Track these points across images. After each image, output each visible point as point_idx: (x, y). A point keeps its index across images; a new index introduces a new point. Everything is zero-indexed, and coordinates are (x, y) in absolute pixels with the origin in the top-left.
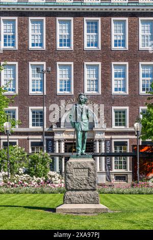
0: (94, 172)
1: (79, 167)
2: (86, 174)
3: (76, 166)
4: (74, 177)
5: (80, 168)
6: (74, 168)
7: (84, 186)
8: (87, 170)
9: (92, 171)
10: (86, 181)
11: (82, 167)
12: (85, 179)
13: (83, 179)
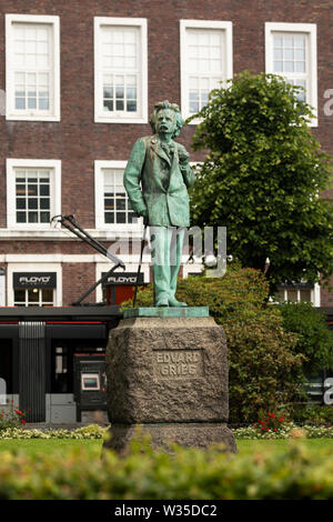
1: (172, 346)
2: (194, 369)
3: (159, 342)
4: (156, 380)
5: (173, 350)
6: (154, 350)
7: (188, 410)
8: (196, 357)
9: (212, 359)
10: (195, 393)
11: (182, 347)
12: (189, 384)
13: (184, 387)
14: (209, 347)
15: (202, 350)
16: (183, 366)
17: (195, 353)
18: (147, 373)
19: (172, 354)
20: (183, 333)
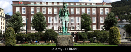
0: (72, 42)
6: (61, 40)
14: (70, 39)
15: (69, 40)
16: (66, 42)
18: (60, 44)
20: (66, 37)
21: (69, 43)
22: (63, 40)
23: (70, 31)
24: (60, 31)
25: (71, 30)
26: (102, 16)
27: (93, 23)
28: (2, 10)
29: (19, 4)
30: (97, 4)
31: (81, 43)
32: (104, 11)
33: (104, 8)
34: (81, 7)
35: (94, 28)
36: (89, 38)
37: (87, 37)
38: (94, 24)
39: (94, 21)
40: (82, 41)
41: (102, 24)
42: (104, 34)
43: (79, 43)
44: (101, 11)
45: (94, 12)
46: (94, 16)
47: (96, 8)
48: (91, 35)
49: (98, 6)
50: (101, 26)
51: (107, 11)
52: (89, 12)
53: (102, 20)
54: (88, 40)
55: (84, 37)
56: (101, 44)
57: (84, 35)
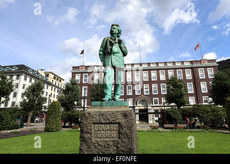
0: (128, 131)
1: (103, 121)
2: (115, 134)
3: (97, 119)
4: (93, 140)
5: (104, 124)
6: (94, 124)
8: (115, 127)
9: (124, 129)
10: (115, 148)
11: (108, 121)
12: (111, 143)
13: (108, 145)
14: (123, 121)
15: (119, 123)
16: (109, 132)
17: (115, 125)
18: (89, 136)
19: (103, 125)
20: (110, 114)
21: (119, 133)
22: (101, 123)
23: (152, 107)
24: (136, 108)
25: (154, 105)
26: (203, 80)
27: (189, 92)
28: (62, 81)
29: (81, 70)
30: (192, 62)
31: (170, 128)
32: (206, 73)
33: (206, 67)
34: (166, 69)
35: (192, 101)
36: (184, 119)
37: (180, 117)
38: (191, 95)
39: (190, 89)
40: (174, 125)
41: (205, 94)
42: (213, 111)
43: (167, 128)
44: (201, 74)
45: (189, 76)
46: (189, 81)
47: (192, 68)
48: (188, 114)
49: (195, 65)
50: (204, 98)
51: (211, 73)
52: (180, 76)
53: (204, 87)
54: (184, 123)
55: (175, 116)
56: (212, 131)
57: (175, 113)
